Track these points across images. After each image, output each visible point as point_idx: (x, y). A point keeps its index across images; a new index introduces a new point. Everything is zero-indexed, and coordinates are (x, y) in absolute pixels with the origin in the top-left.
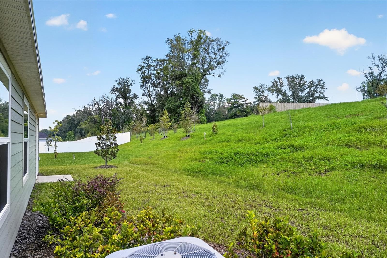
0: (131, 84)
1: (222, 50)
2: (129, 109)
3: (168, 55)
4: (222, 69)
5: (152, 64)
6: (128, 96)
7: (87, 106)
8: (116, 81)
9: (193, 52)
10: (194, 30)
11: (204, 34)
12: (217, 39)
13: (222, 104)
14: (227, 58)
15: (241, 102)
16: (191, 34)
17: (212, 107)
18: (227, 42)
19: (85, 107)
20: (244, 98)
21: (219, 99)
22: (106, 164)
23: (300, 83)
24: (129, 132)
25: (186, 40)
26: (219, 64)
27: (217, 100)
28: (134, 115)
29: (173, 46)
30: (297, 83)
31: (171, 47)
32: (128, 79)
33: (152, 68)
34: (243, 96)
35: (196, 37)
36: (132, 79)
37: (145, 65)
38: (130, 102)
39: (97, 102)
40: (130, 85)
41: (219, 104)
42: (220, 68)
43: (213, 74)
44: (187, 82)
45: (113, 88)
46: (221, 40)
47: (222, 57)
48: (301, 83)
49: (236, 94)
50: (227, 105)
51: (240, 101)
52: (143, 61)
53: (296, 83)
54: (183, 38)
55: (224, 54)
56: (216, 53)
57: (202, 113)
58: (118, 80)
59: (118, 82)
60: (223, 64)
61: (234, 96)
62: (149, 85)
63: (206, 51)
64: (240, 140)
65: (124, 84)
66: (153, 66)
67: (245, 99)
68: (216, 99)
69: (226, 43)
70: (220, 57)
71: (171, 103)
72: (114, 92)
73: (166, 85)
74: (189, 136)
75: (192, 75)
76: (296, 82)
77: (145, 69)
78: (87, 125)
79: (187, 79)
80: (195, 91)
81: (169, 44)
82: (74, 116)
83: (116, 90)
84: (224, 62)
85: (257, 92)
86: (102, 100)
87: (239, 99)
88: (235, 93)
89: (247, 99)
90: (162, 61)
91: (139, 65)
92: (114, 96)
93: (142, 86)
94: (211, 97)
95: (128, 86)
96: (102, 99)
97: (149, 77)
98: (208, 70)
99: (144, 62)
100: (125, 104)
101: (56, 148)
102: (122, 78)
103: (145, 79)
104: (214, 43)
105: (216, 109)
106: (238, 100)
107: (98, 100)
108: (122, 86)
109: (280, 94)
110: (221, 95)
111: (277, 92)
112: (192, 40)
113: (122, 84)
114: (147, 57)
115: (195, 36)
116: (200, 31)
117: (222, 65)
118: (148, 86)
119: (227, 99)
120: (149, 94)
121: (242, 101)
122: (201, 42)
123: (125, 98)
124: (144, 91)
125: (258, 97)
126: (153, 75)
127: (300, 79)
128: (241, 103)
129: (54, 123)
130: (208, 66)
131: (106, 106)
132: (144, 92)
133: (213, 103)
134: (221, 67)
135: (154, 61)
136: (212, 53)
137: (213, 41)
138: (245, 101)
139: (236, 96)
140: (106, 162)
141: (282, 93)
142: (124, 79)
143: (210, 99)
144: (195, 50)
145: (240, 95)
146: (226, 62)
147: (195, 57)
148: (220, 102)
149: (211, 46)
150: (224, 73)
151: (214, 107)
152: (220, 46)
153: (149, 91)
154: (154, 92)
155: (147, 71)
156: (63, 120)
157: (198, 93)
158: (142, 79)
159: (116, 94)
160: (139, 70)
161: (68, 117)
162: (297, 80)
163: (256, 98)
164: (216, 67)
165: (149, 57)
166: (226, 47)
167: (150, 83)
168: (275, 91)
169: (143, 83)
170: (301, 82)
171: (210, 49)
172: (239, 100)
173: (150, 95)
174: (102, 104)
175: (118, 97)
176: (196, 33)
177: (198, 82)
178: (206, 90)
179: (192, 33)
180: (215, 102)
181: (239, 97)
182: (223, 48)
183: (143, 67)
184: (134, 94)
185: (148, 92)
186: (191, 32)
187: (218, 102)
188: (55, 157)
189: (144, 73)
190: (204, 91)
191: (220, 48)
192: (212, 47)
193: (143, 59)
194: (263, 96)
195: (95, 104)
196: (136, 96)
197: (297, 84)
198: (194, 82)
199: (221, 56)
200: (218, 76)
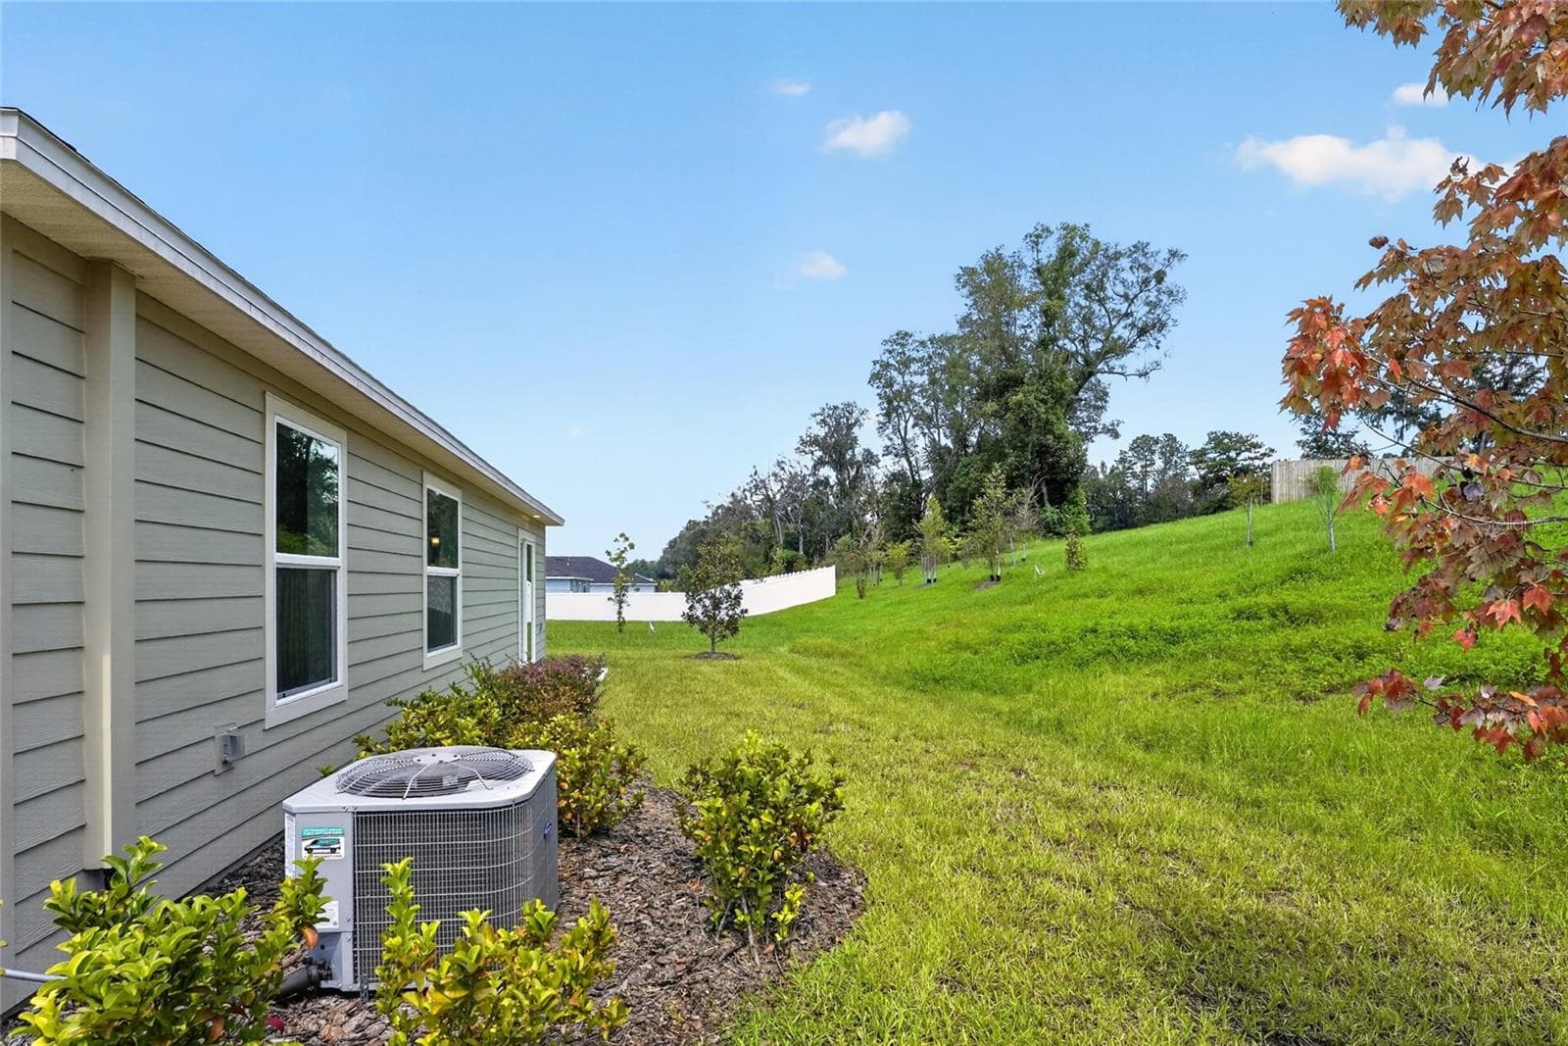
0: (857, 421)
1: (1153, 283)
2: (851, 499)
3: (964, 322)
4: (1158, 347)
5: (914, 354)
6: (848, 457)
7: (739, 494)
8: (815, 415)
9: (1043, 301)
10: (1047, 230)
11: (1084, 238)
12: (1134, 247)
13: (1171, 473)
14: (1176, 311)
15: (1245, 460)
16: (1037, 244)
17: (1134, 482)
18: (1174, 254)
19: (733, 495)
20: (1256, 446)
21: (1162, 453)
22: (713, 649)
23: (1507, 379)
24: (834, 567)
25: (1022, 266)
26: (1143, 332)
27: (1156, 457)
28: (868, 517)
29: (976, 290)
30: (1494, 376)
31: (971, 294)
32: (849, 408)
33: (914, 367)
34: (1254, 440)
35: (1054, 252)
36: (861, 405)
37: (892, 361)
38: (856, 477)
39: (763, 481)
40: (854, 425)
41: (1164, 471)
42: (1150, 345)
43: (1120, 371)
44: (1019, 404)
45: (804, 437)
46: (1151, 249)
47: (1155, 307)
48: (1514, 377)
49: (1224, 434)
50: (1194, 473)
51: (1243, 459)
52: (888, 347)
53: (1489, 376)
54: (1010, 260)
55: (1164, 298)
56: (1131, 297)
57: (1076, 504)
58: (819, 411)
59: (819, 418)
60: (1160, 331)
61: (1219, 441)
62: (906, 422)
63: (1094, 291)
64: (1140, 592)
65: (838, 424)
66: (920, 360)
67: (1262, 451)
68: (1153, 452)
69: (1168, 256)
70: (1147, 309)
71: (967, 474)
72: (807, 450)
73: (962, 417)
74: (999, 578)
75: (1041, 377)
76: (1490, 371)
77: (895, 374)
78: (738, 546)
79: (1020, 395)
80: (1051, 432)
81: (963, 287)
82: (706, 523)
83: (815, 441)
84: (1163, 326)
85: (1307, 422)
86: (775, 475)
87: (1235, 450)
88: (1220, 429)
89: (1272, 451)
90: (946, 341)
91: (875, 363)
92: (808, 461)
93: (882, 427)
94: (1131, 449)
95: (850, 427)
96: (777, 470)
97: (906, 395)
98: (1102, 356)
99: (890, 352)
100: (841, 483)
101: (621, 607)
102: (831, 404)
103: (893, 404)
104: (1125, 263)
105: (1149, 488)
106: (1233, 454)
107: (763, 475)
108: (830, 428)
109: (1414, 422)
110: (1171, 438)
111: (1401, 416)
112: (1038, 262)
113: (832, 422)
114: (897, 334)
115: (1049, 249)
116: (1070, 230)
117: (1156, 335)
118: (903, 423)
119: (1193, 454)
120: (906, 448)
121: (1252, 459)
122: (1071, 266)
123: (840, 465)
124: (891, 439)
125: (1315, 440)
126: (916, 390)
127: (1508, 361)
128: (1245, 463)
129: (616, 540)
130: (1100, 345)
131: (786, 492)
132: (889, 443)
133: (1137, 468)
134: (1154, 343)
135: (923, 343)
136: (1115, 297)
137: (1118, 255)
138: (1264, 455)
139: (1226, 440)
140: (713, 643)
141: (1422, 419)
142: (836, 408)
143: (1130, 454)
144: (1050, 295)
145: (1241, 437)
146: (1170, 323)
147: (1049, 317)
148: (1167, 462)
149: (1111, 274)
150: (1164, 362)
151: (1143, 480)
152: (1148, 269)
153: (904, 440)
154: (922, 443)
155: (899, 379)
156: (681, 535)
157: (1058, 438)
158: (886, 405)
159: (812, 453)
160: (875, 377)
161: (692, 524)
162: (1498, 364)
163: (1302, 444)
164: (1132, 345)
165: (906, 334)
166: (1168, 270)
167: (908, 415)
168: (1391, 413)
169: (888, 415)
170: (1516, 370)
171: (1107, 285)
172: (1238, 455)
173: (906, 453)
174: (775, 487)
175: (820, 463)
176: (1056, 236)
177: (1064, 401)
178: (1100, 427)
179: (1041, 240)
180: (1146, 466)
181: (1237, 441)
182: (1160, 277)
183: (886, 366)
184: (865, 450)
185: (900, 441)
186: (1038, 236)
187: (1159, 464)
188: (621, 631)
189: (890, 384)
190: (1090, 428)
191: (1147, 279)
192: (1115, 278)
193: (886, 342)
194: (1334, 435)
195: (756, 487)
196: (872, 457)
197: (1497, 379)
198: (1044, 401)
199: (1153, 305)
200: (1140, 376)
